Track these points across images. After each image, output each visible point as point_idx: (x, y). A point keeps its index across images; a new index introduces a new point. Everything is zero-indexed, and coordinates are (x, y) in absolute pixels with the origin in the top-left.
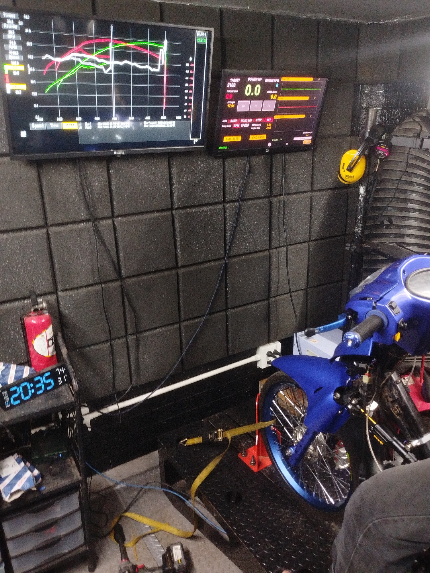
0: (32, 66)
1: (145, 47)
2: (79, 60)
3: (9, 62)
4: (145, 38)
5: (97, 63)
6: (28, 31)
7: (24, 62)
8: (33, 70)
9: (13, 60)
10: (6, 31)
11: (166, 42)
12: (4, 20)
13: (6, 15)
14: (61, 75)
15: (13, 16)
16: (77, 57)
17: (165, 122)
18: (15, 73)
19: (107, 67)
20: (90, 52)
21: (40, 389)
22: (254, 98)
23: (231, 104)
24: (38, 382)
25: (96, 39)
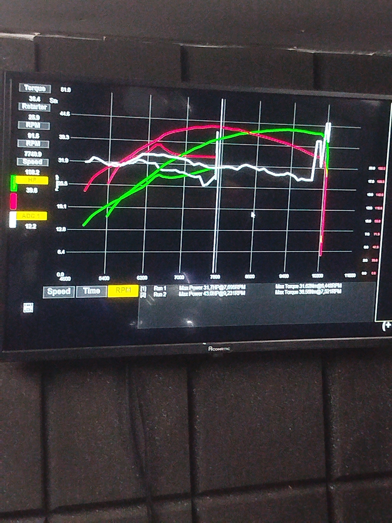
0: (63, 178)
1: (286, 137)
2: (156, 164)
3: (21, 171)
4: (287, 120)
5: (190, 169)
6: (65, 114)
7: (50, 169)
8: (65, 184)
10: (24, 115)
11: (328, 126)
12: (25, 97)
13: (28, 87)
14: (115, 193)
15: (41, 89)
16: (152, 159)
17: (321, 285)
18: (30, 190)
19: (207, 175)
20: (178, 149)
25: (190, 124)
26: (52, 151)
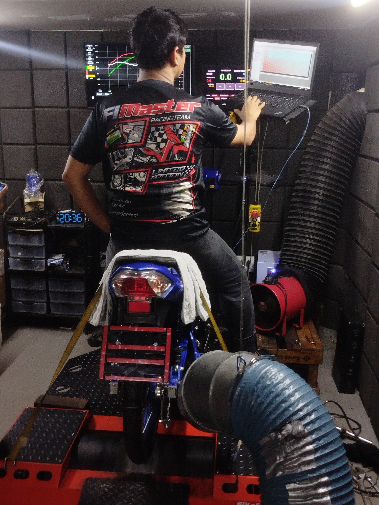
0: (98, 67)
3: (88, 65)
6: (97, 51)
7: (95, 65)
8: (98, 68)
9: (90, 64)
10: (87, 52)
12: (87, 48)
13: (87, 46)
14: (111, 70)
15: (91, 46)
18: (90, 70)
20: (124, 60)
21: (74, 220)
22: (228, 82)
23: (211, 85)
24: (74, 216)
25: (128, 53)
26: (95, 61)
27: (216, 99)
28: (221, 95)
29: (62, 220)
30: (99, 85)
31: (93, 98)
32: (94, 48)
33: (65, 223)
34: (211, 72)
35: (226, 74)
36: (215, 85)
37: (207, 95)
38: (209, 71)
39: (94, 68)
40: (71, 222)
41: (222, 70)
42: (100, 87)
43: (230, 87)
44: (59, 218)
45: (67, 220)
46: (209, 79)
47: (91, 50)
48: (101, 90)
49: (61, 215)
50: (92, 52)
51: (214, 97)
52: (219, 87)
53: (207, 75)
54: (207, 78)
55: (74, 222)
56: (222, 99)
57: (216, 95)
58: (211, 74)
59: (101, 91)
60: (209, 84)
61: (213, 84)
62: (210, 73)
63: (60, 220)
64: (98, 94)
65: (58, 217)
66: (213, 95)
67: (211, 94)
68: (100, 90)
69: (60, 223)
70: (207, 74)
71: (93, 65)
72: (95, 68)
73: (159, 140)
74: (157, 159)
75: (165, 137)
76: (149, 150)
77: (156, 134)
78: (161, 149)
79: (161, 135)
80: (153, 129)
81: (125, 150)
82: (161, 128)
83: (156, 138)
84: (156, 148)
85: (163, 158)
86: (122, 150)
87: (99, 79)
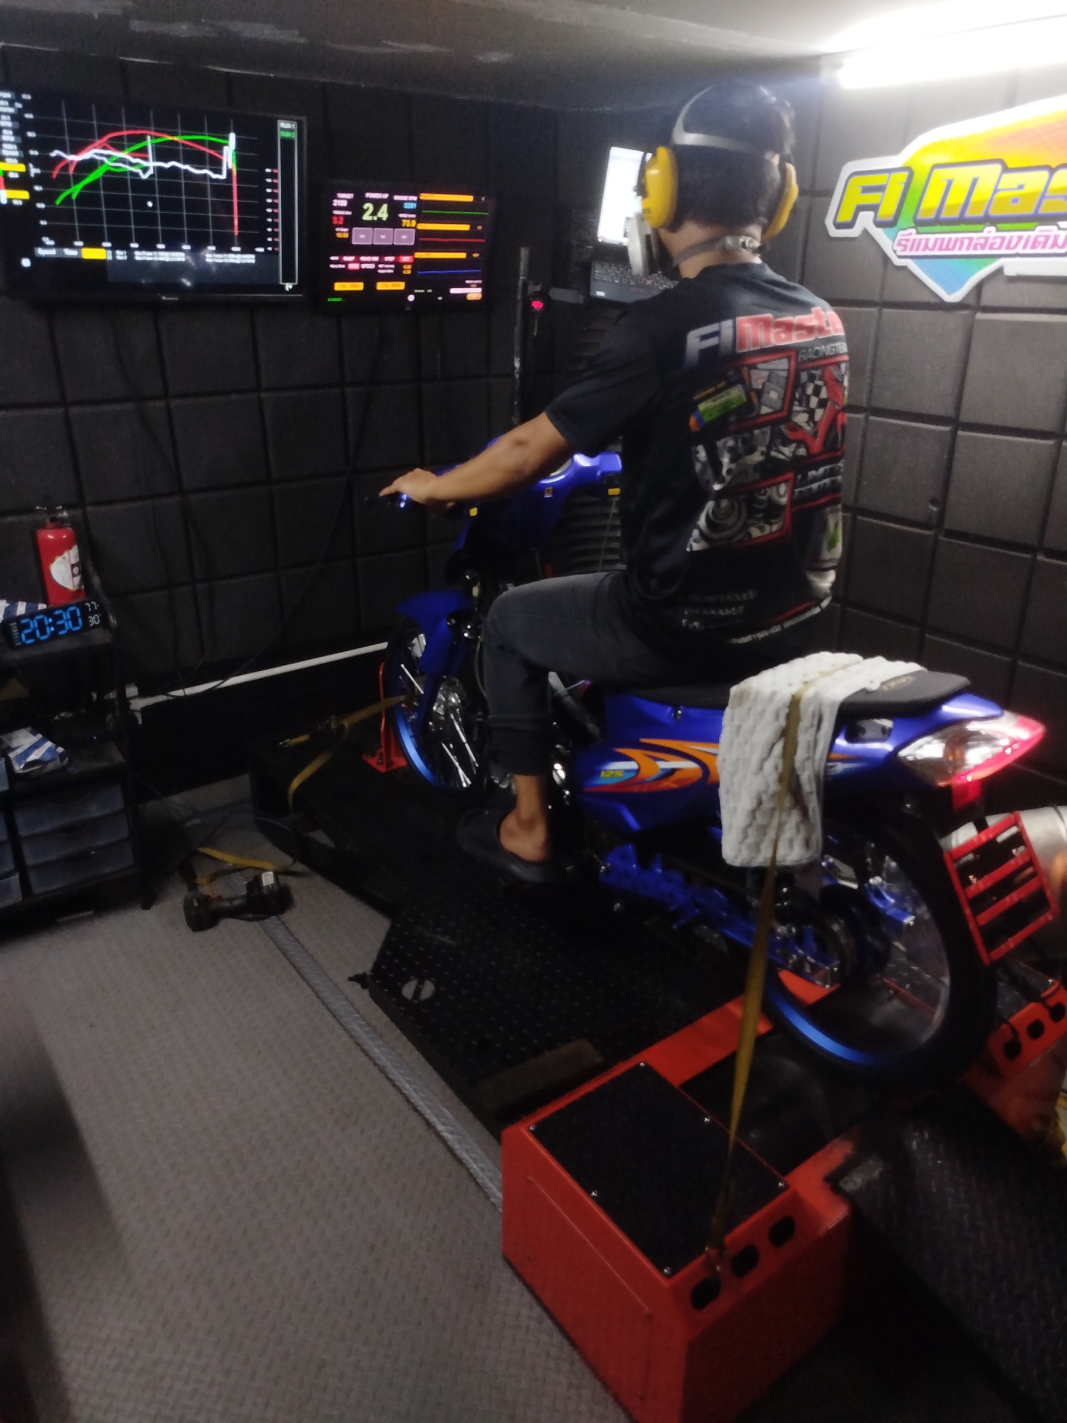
0: (36, 166)
1: (201, 142)
2: (105, 159)
4: (199, 130)
5: (131, 164)
6: (29, 116)
7: (25, 159)
8: (38, 171)
9: (9, 157)
11: (232, 136)
14: (78, 179)
16: (101, 155)
17: (239, 256)
18: (12, 175)
19: (145, 170)
20: (120, 148)
21: (62, 627)
22: (379, 224)
23: (342, 233)
24: (60, 617)
25: (128, 129)
26: (24, 145)
27: (352, 266)
28: (363, 258)
29: (28, 636)
30: (43, 223)
31: (26, 263)
32: (19, 105)
33: (38, 642)
34: (344, 199)
35: (377, 204)
36: (350, 232)
37: (333, 258)
38: (340, 195)
39: (22, 168)
40: (55, 636)
41: (368, 195)
42: (47, 231)
43: (383, 237)
44: (20, 631)
45: (43, 632)
46: (338, 216)
47: (11, 110)
48: (51, 239)
49: (23, 621)
50: (14, 117)
51: (346, 263)
52: (361, 237)
53: (335, 205)
54: (336, 212)
55: (62, 633)
56: (364, 266)
57: (351, 258)
58: (344, 204)
59: (52, 243)
60: (337, 229)
61: (346, 230)
62: (342, 199)
63: (23, 636)
64: (41, 252)
65: (15, 631)
66: (346, 258)
67: (341, 254)
68: (47, 241)
69: (24, 646)
70: (336, 203)
71: (21, 160)
72: (28, 168)
73: (814, 402)
74: (807, 448)
75: (824, 394)
76: (796, 428)
77: (810, 390)
78: (815, 423)
79: (817, 391)
80: (804, 376)
81: (752, 433)
82: (818, 373)
83: (808, 397)
84: (808, 422)
85: (817, 445)
86: (747, 435)
87: (41, 206)
